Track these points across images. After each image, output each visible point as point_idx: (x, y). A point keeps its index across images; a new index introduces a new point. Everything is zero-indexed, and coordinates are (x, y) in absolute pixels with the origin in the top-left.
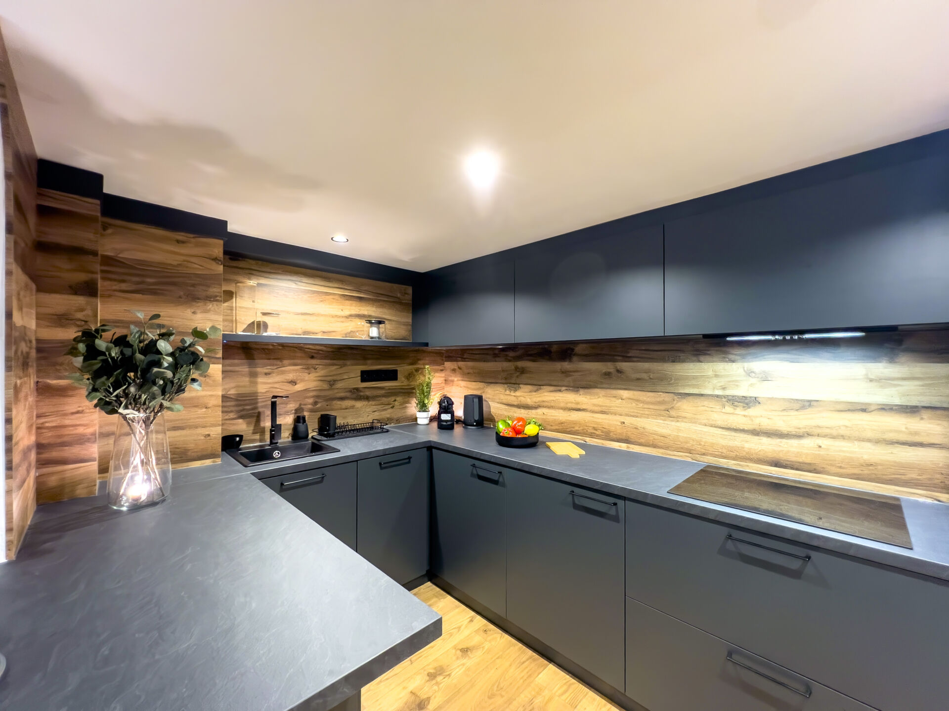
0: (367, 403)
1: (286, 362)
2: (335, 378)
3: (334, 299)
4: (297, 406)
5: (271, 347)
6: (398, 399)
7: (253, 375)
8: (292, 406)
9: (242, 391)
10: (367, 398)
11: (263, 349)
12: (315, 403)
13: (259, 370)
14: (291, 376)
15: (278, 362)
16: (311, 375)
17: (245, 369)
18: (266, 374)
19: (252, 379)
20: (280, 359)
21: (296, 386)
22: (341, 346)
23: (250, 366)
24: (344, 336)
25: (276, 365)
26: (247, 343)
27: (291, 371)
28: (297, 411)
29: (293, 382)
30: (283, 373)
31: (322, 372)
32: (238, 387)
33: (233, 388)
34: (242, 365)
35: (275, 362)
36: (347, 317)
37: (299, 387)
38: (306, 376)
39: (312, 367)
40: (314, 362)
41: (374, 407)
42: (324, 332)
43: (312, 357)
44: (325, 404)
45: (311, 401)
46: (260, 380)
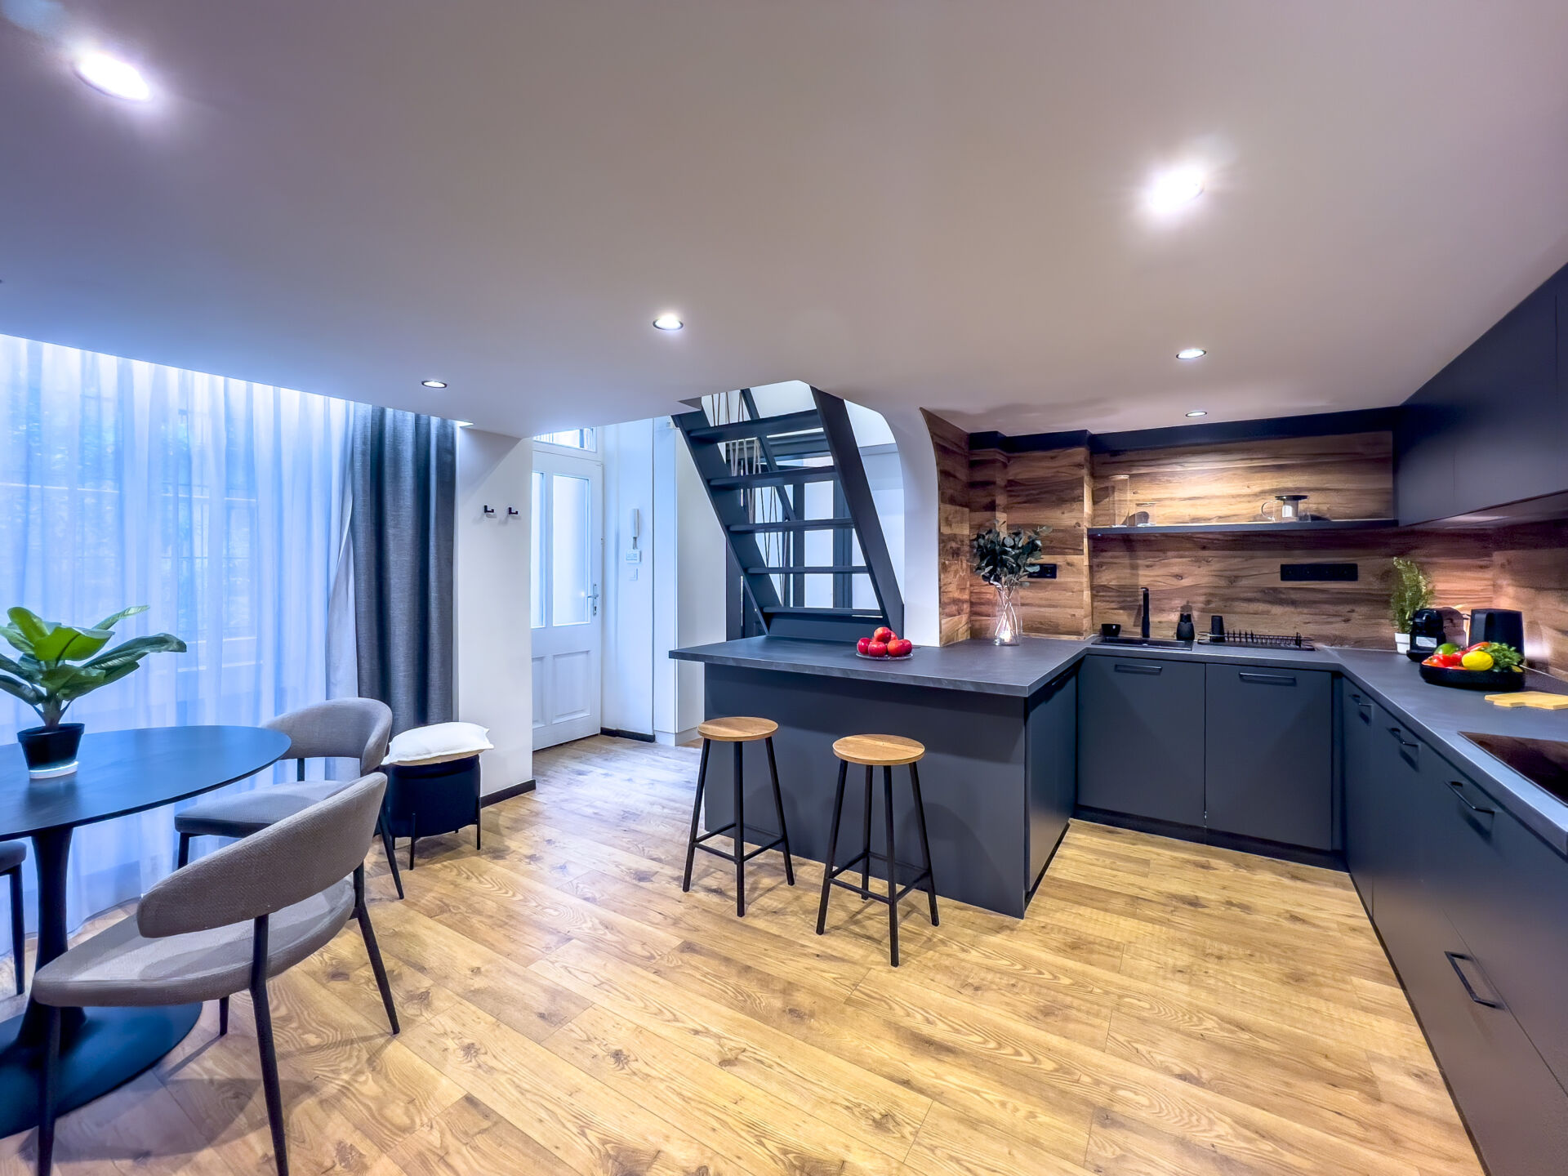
0: (1293, 610)
1: (1170, 554)
2: (1235, 573)
3: (1235, 474)
4: (1184, 603)
5: (1153, 538)
6: (1357, 609)
7: (1134, 567)
8: (1178, 603)
9: (1123, 583)
10: (1293, 603)
11: (1144, 540)
12: (1208, 602)
13: (1140, 562)
14: (1176, 570)
15: (1161, 554)
16: (1201, 569)
17: (1127, 561)
18: (1148, 566)
19: (1134, 572)
20: (1164, 551)
21: (1183, 580)
22: (1248, 534)
23: (1131, 558)
24: (1252, 519)
25: (1159, 557)
26: (1128, 535)
27: (1176, 563)
28: (1183, 608)
29: (1179, 577)
30: (1166, 565)
31: (1216, 566)
32: (1118, 578)
33: (1114, 579)
34: (1123, 557)
35: (1157, 553)
36: (1256, 495)
37: (1186, 582)
38: (1197, 571)
39: (1204, 560)
40: (1206, 553)
41: (1308, 616)
42: (1220, 517)
43: (1204, 548)
44: (1221, 604)
45: (1202, 598)
46: (1141, 572)
